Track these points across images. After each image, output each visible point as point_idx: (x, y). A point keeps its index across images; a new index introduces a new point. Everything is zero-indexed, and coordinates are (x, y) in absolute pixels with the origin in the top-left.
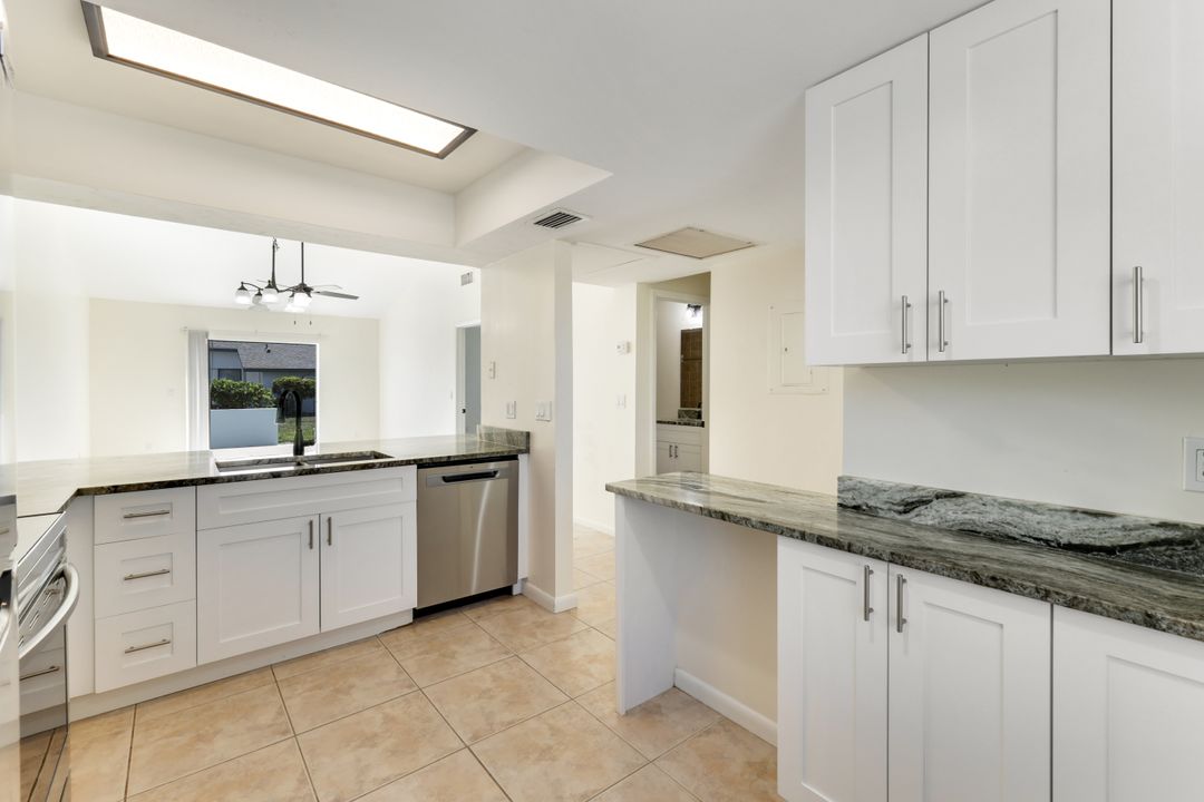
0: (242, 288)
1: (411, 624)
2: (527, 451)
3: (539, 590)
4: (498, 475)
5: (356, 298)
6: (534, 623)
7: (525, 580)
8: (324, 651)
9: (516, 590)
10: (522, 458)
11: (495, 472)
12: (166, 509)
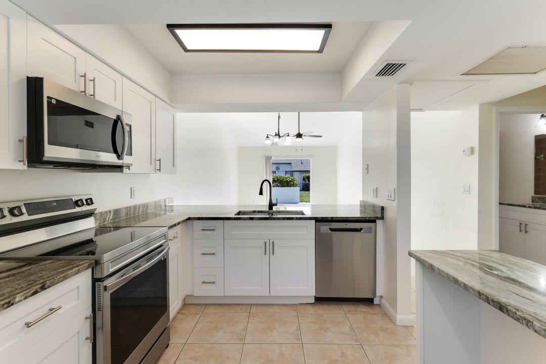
0: (268, 137)
1: (312, 303)
2: (382, 218)
3: (388, 306)
4: (362, 231)
5: (321, 137)
6: (381, 327)
7: (381, 297)
8: (272, 305)
9: (376, 301)
10: (379, 222)
11: (361, 229)
12: (214, 228)
